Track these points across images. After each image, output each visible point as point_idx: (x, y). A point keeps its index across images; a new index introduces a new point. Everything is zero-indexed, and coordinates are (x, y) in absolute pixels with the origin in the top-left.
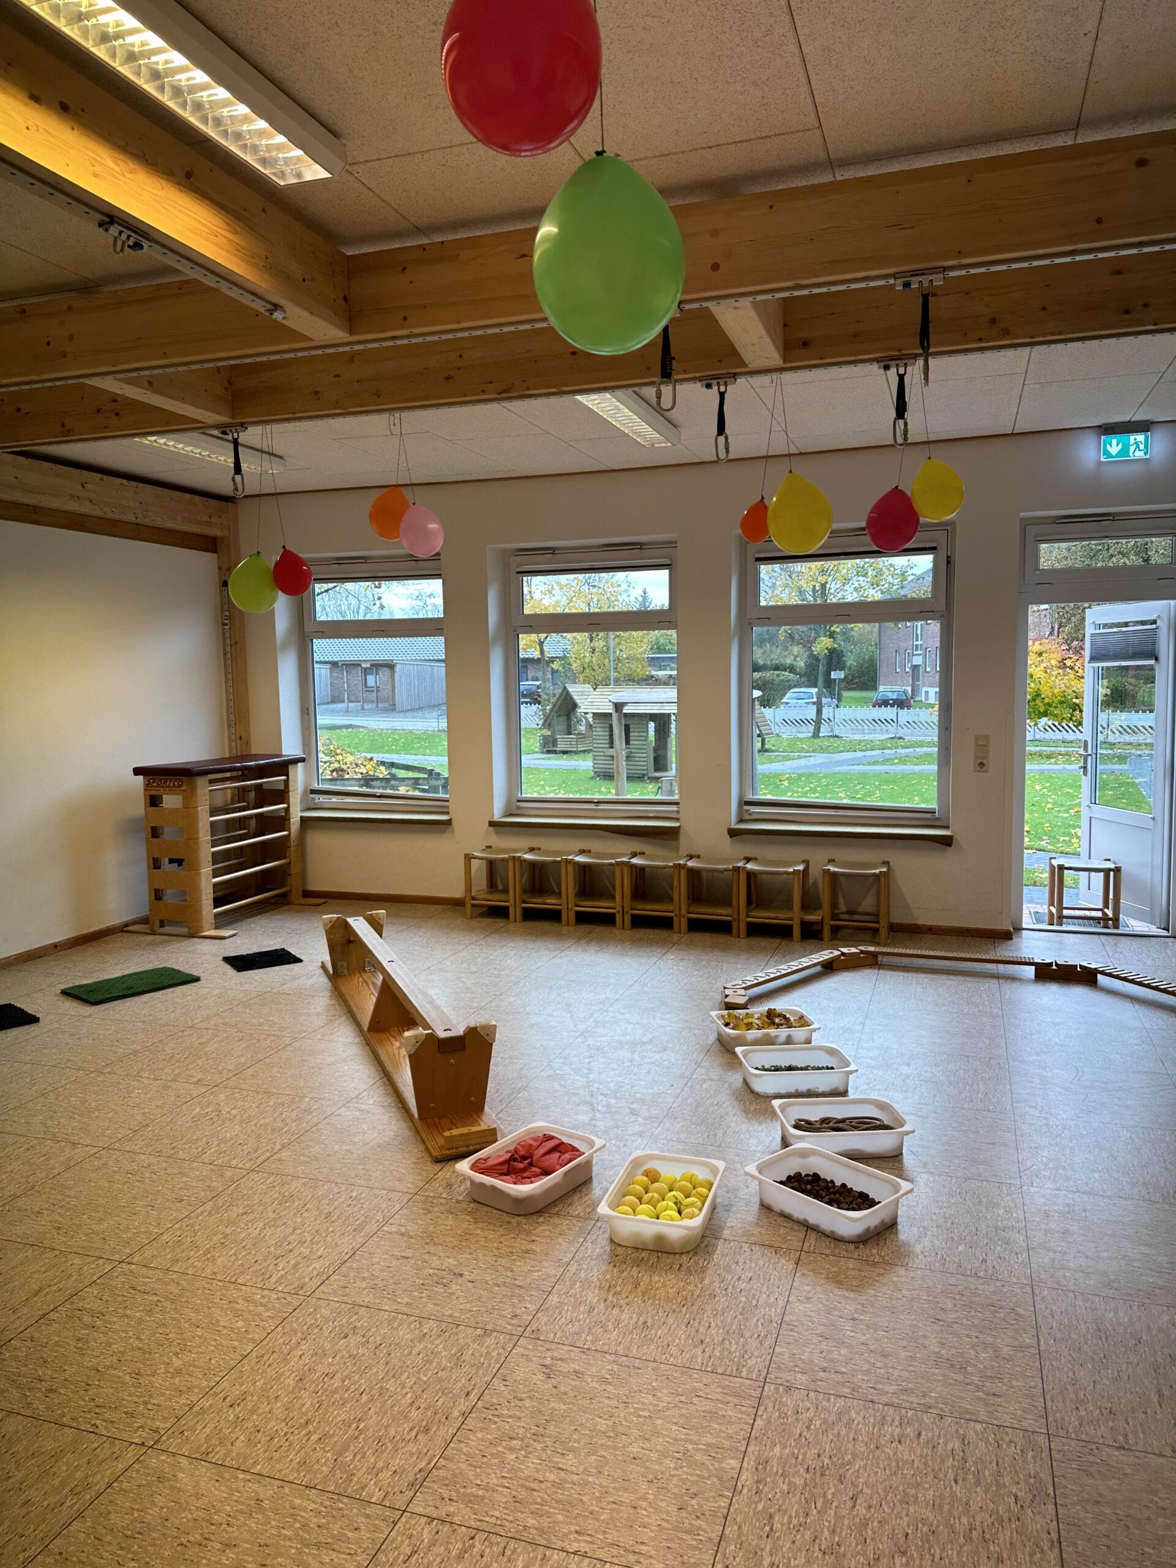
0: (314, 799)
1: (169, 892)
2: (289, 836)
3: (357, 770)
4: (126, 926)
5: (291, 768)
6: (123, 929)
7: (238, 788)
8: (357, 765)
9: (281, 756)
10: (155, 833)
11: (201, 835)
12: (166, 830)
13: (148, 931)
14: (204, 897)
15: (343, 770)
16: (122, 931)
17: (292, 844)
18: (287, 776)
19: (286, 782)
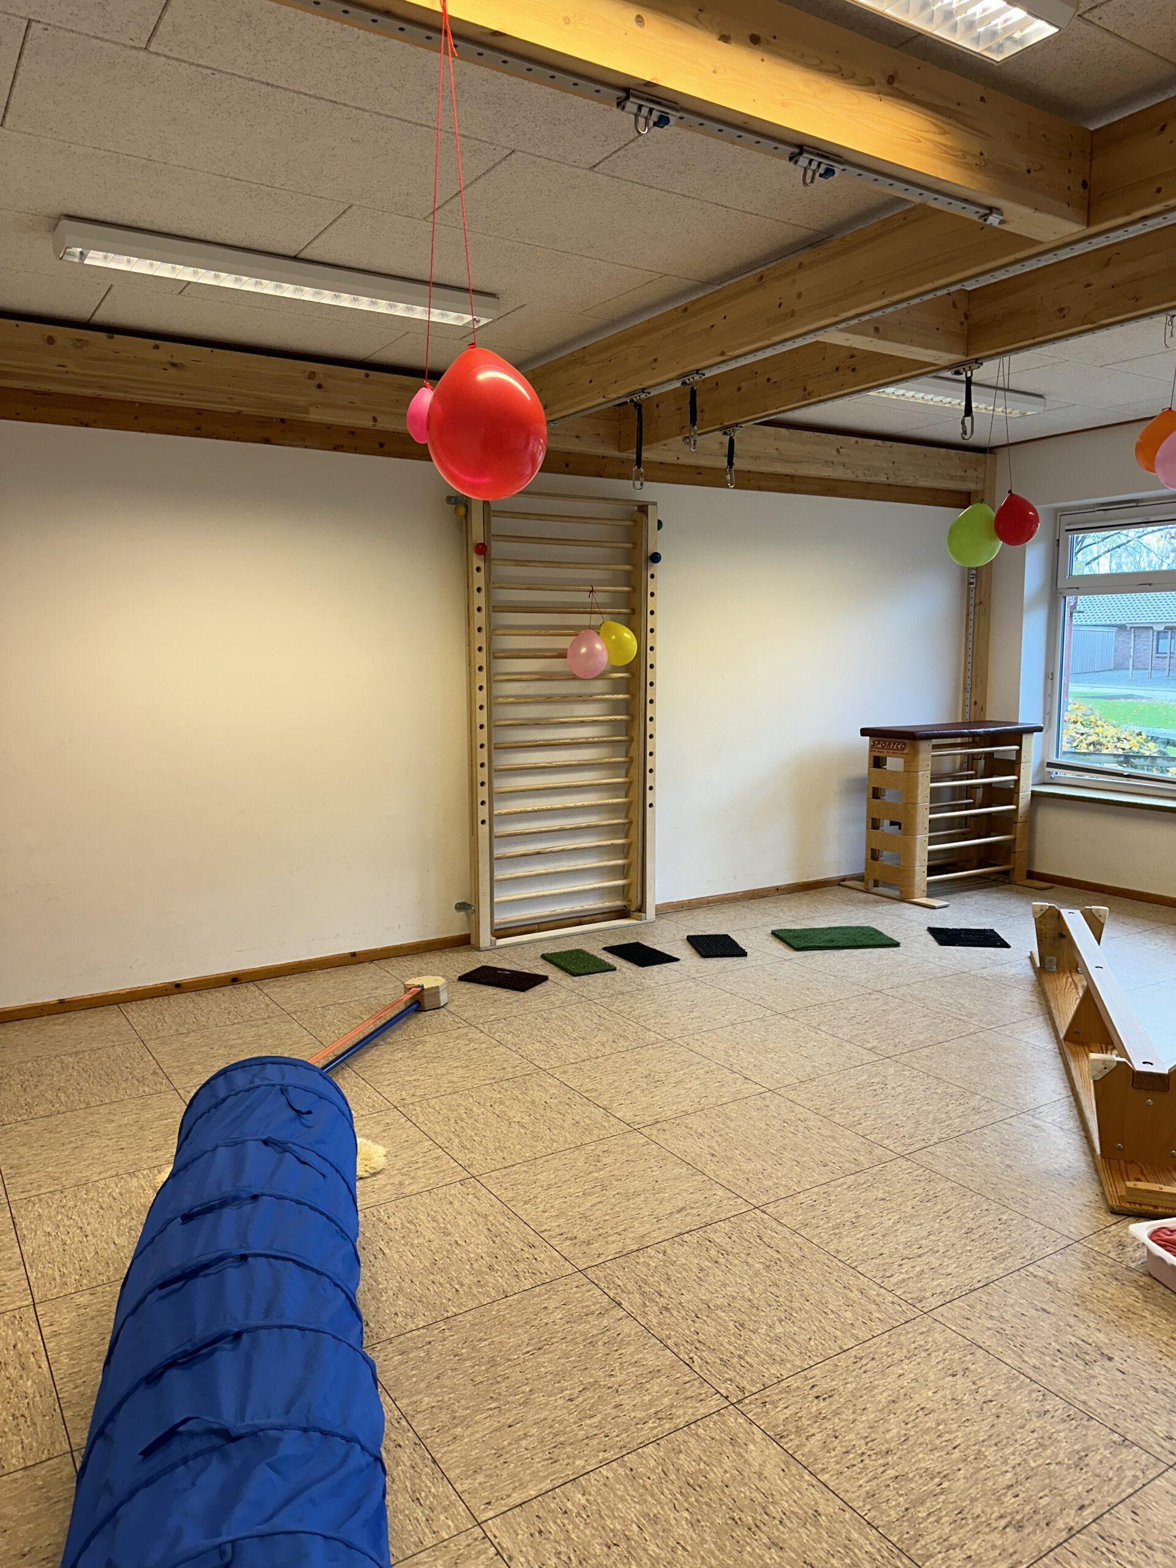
0: (1050, 773)
1: (885, 853)
2: (1017, 809)
3: (1119, 745)
4: (844, 880)
5: (1026, 738)
6: (839, 883)
7: (968, 755)
8: (1119, 739)
9: (1016, 724)
10: (876, 794)
11: (920, 800)
12: (887, 792)
13: (863, 889)
14: (918, 864)
15: (1101, 744)
16: (839, 885)
17: (1020, 820)
18: (1021, 746)
19: (1019, 752)
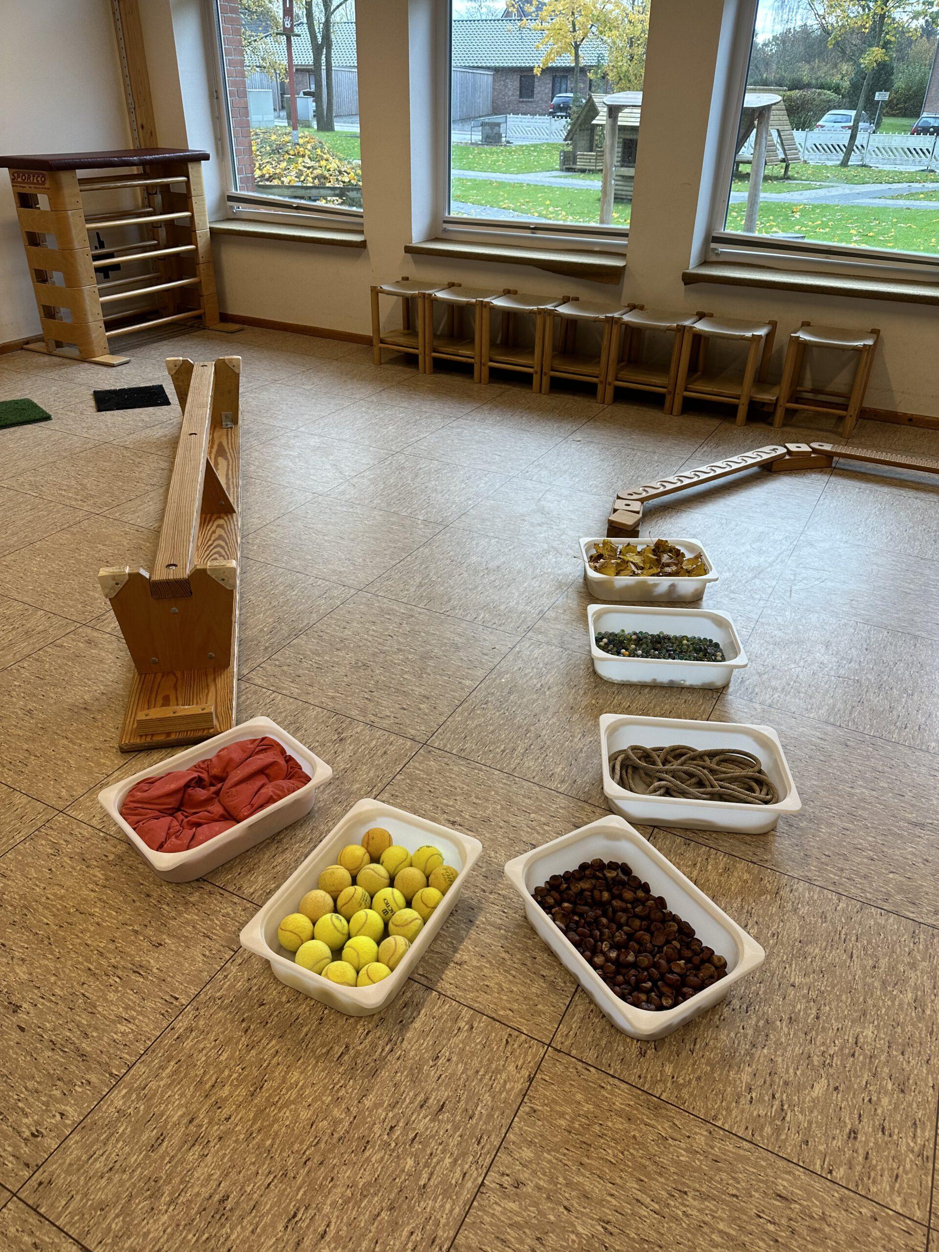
0: (232, 207)
1: (62, 310)
2: (196, 250)
4: (27, 343)
5: (191, 167)
6: (22, 346)
9: (188, 151)
10: (33, 240)
12: (47, 238)
13: (45, 351)
14: (91, 319)
16: (22, 349)
17: (201, 260)
18: (188, 177)
19: (188, 183)
